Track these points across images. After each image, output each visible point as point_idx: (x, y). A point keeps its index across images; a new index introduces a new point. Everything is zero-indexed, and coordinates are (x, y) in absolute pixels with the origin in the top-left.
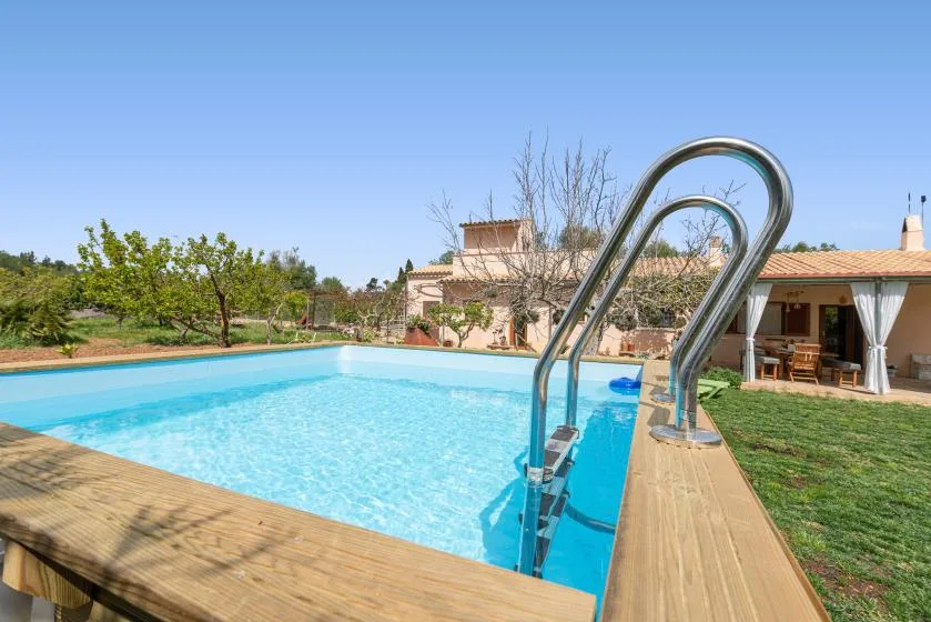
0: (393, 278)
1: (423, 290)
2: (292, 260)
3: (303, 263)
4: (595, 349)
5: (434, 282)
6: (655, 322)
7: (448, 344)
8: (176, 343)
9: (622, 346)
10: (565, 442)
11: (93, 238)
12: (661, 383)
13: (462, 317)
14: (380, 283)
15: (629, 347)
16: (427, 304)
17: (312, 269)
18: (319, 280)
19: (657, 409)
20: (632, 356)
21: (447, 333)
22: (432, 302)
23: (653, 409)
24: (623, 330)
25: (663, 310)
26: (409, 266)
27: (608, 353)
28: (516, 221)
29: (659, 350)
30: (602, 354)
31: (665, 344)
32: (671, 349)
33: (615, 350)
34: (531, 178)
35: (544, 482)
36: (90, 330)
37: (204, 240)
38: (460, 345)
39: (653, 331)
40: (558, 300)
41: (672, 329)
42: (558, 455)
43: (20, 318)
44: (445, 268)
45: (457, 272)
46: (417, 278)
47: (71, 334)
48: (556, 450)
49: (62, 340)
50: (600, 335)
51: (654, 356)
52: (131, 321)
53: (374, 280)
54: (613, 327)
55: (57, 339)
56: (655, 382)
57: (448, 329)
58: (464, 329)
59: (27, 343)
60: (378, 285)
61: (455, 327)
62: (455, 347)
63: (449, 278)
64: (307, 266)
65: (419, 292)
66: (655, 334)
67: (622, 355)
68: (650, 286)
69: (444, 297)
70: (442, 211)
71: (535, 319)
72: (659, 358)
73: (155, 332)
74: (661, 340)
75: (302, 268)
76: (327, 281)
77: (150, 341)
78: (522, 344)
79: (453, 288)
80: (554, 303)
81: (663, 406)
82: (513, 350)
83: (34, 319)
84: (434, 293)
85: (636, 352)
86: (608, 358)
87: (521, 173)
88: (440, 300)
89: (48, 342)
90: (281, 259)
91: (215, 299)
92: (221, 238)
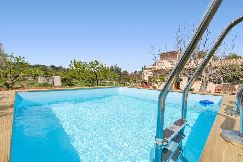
0: (141, 70)
1: (148, 73)
2: (116, 67)
3: (118, 67)
4: (204, 90)
5: (151, 70)
6: (230, 81)
7: (155, 88)
8: (91, 86)
9: (216, 90)
10: (178, 127)
11: (72, 63)
12: (231, 105)
13: (159, 80)
14: (138, 72)
15: (219, 90)
16: (149, 77)
17: (120, 69)
18: (122, 71)
19: (228, 118)
20: (220, 93)
21: (155, 85)
22: (151, 76)
23: (225, 118)
24: (216, 84)
25: (234, 77)
26: (145, 67)
27: (210, 92)
28: (176, 51)
29: (232, 91)
30: (208, 92)
31: (235, 89)
32: (237, 91)
33: (213, 91)
34: (180, 36)
35: (163, 145)
36: (77, 83)
37: (92, 62)
38: (158, 88)
39: (229, 85)
40: (190, 74)
41: (238, 84)
42: (173, 132)
43: (65, 81)
44: (154, 67)
45: (157, 67)
46: (146, 70)
47: (73, 84)
48: (173, 130)
49: (72, 85)
50: (206, 86)
51: (230, 93)
52: (84, 81)
53: (136, 71)
54: (211, 83)
55: (71, 85)
56: (228, 104)
57: (155, 83)
58: (159, 83)
59: (66, 86)
60: (137, 72)
61: (157, 83)
62: (157, 88)
63: (155, 69)
64: (119, 68)
65: (147, 73)
66: (230, 86)
67: (215, 92)
68: (228, 68)
69: (154, 74)
70: (151, 49)
71: (181, 80)
72: (232, 94)
73: (88, 84)
74: (233, 88)
75: (118, 69)
76: (124, 72)
77: (86, 86)
78: (178, 88)
79: (156, 72)
80: (188, 75)
81: (232, 117)
82: (175, 90)
83: (67, 81)
84: (151, 74)
85: (222, 92)
86: (210, 93)
87: (177, 36)
88: (153, 75)
89: (69, 85)
90: (113, 67)
91: (95, 76)
92: (96, 61)
